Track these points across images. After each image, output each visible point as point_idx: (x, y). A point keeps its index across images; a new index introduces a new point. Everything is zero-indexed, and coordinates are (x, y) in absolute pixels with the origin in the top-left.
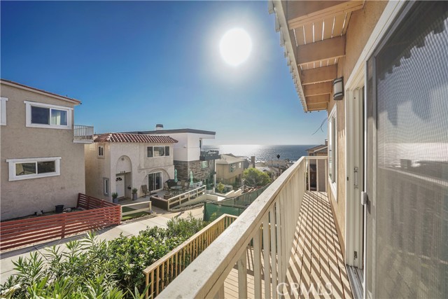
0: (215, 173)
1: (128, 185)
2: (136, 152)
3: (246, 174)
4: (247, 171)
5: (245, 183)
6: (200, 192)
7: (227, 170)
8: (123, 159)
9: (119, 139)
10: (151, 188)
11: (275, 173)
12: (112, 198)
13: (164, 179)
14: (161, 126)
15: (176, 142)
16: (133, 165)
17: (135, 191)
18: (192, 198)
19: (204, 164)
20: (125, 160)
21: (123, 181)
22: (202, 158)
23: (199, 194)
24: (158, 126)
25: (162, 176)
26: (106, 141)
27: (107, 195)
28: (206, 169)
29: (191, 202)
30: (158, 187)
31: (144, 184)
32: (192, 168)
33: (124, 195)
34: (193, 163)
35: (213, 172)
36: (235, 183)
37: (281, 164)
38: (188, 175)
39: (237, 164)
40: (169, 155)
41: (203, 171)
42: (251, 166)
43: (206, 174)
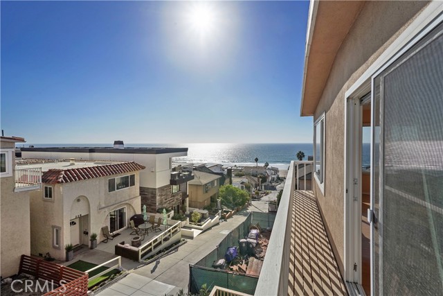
0: (188, 196)
1: (84, 230)
2: (96, 190)
3: (222, 191)
4: (223, 188)
5: (222, 203)
6: (174, 230)
7: (201, 192)
8: (78, 200)
9: (74, 178)
10: (113, 229)
11: (254, 183)
12: (65, 251)
13: (128, 215)
14: (121, 143)
15: (143, 168)
16: (91, 205)
17: (94, 237)
18: (166, 240)
19: (175, 188)
20: (82, 201)
21: (77, 226)
22: (173, 182)
23: (173, 233)
24: (116, 143)
25: (126, 211)
26: (59, 182)
27: (59, 248)
28: (177, 194)
29: (165, 244)
30: (121, 226)
31: (104, 226)
32: (161, 196)
33: (78, 243)
34: (162, 189)
35: (185, 195)
36: (211, 205)
37: (259, 171)
38: (157, 204)
39: (212, 183)
40: (134, 185)
41: (174, 196)
42: (227, 181)
43: (177, 199)
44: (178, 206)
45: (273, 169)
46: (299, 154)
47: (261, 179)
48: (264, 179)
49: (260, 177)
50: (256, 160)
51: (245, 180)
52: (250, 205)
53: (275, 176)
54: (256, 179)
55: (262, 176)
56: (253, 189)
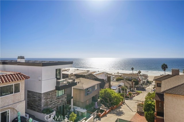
0: (72, 98)
3: (102, 93)
4: (103, 91)
7: (82, 94)
11: (128, 86)
13: (12, 116)
15: (27, 78)
19: (61, 93)
22: (58, 88)
28: (62, 97)
32: (46, 99)
34: (47, 94)
35: (69, 97)
36: (92, 103)
37: (133, 77)
38: (42, 106)
39: (93, 87)
40: (19, 91)
41: (59, 98)
42: (107, 85)
43: (62, 101)
44: (63, 105)
45: (144, 75)
46: (163, 65)
47: (134, 83)
48: (137, 82)
49: (134, 81)
50: (133, 69)
51: (122, 84)
52: (123, 103)
53: (145, 80)
54: (130, 83)
55: (135, 80)
56: (128, 90)
